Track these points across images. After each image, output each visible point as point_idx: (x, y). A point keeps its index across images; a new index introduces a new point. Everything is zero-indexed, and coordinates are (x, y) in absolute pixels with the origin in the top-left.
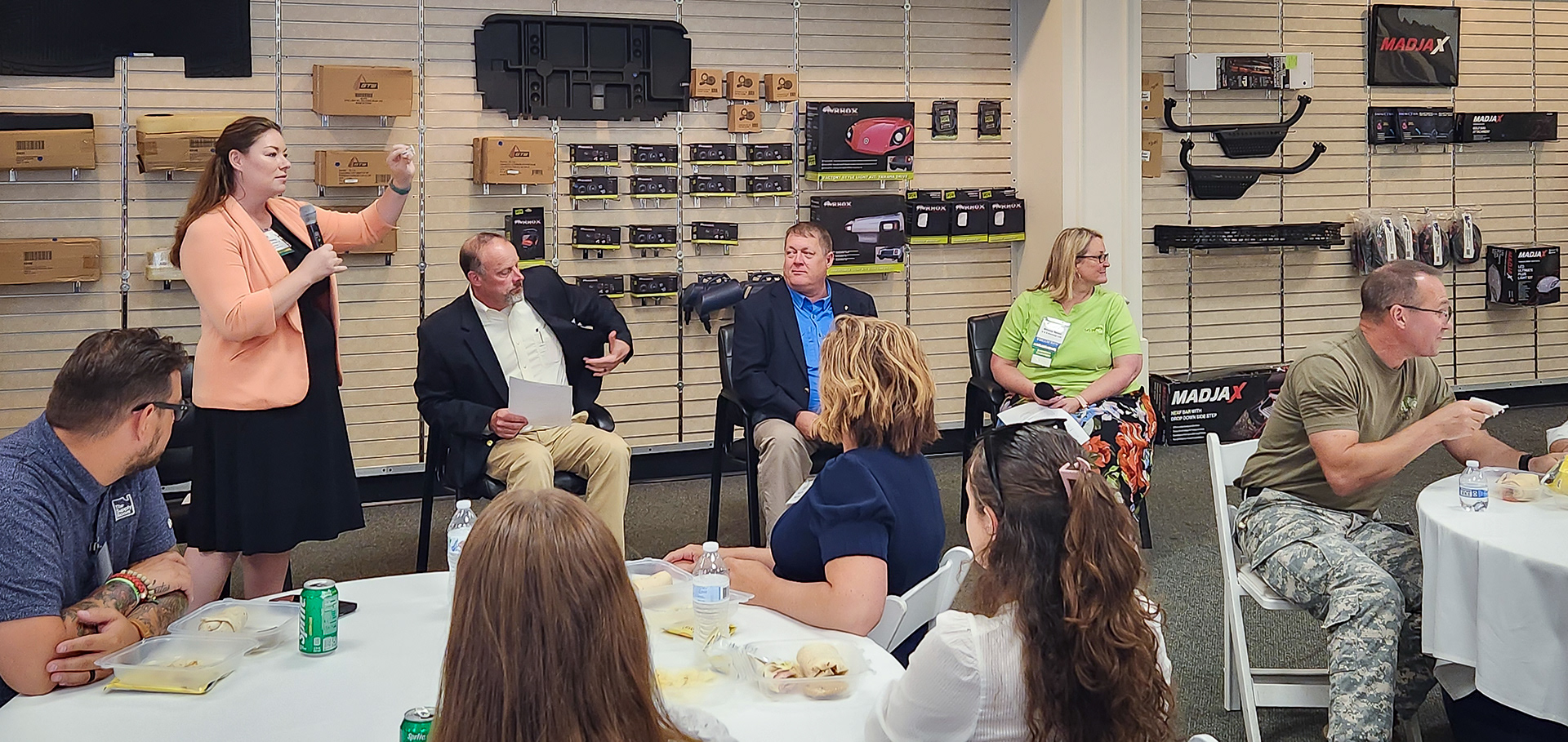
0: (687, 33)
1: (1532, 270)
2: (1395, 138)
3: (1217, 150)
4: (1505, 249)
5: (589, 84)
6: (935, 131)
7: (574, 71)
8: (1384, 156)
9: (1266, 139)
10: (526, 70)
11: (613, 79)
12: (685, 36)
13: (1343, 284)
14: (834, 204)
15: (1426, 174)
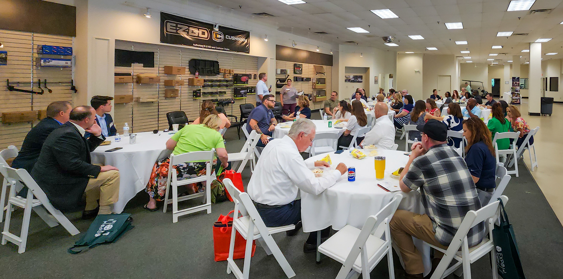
2: (297, 80)
5: (206, 70)
6: (249, 78)
8: (295, 82)
10: (197, 68)
11: (209, 70)
12: (218, 63)
14: (238, 88)
15: (299, 85)
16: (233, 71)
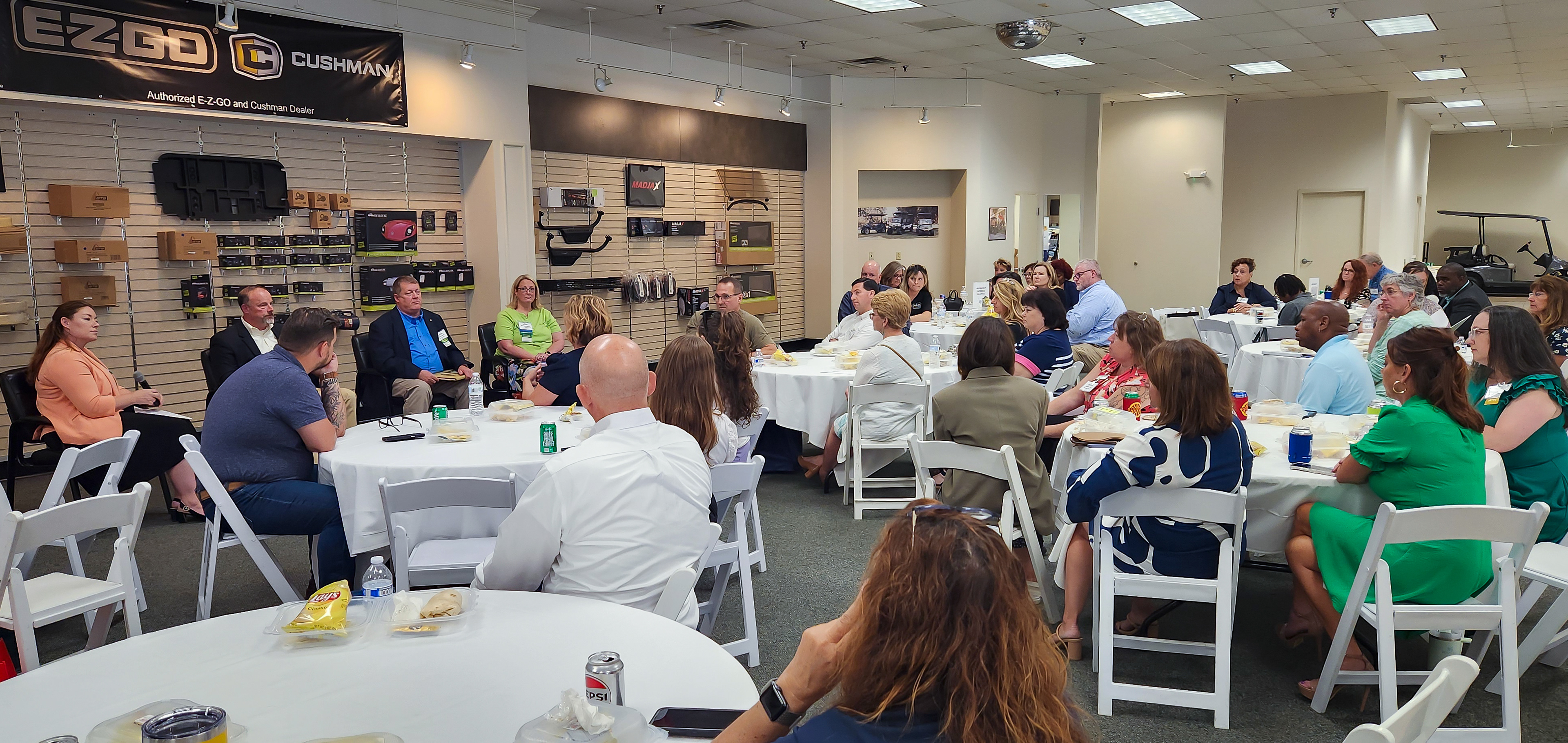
0: (284, 168)
1: (698, 299)
2: (640, 233)
3: (560, 239)
4: (686, 289)
5: (229, 198)
6: (424, 228)
7: (220, 191)
8: (635, 242)
9: (583, 234)
10: (190, 190)
11: (243, 196)
12: (282, 170)
13: (619, 309)
14: (376, 270)
15: (653, 252)
16: (346, 200)
